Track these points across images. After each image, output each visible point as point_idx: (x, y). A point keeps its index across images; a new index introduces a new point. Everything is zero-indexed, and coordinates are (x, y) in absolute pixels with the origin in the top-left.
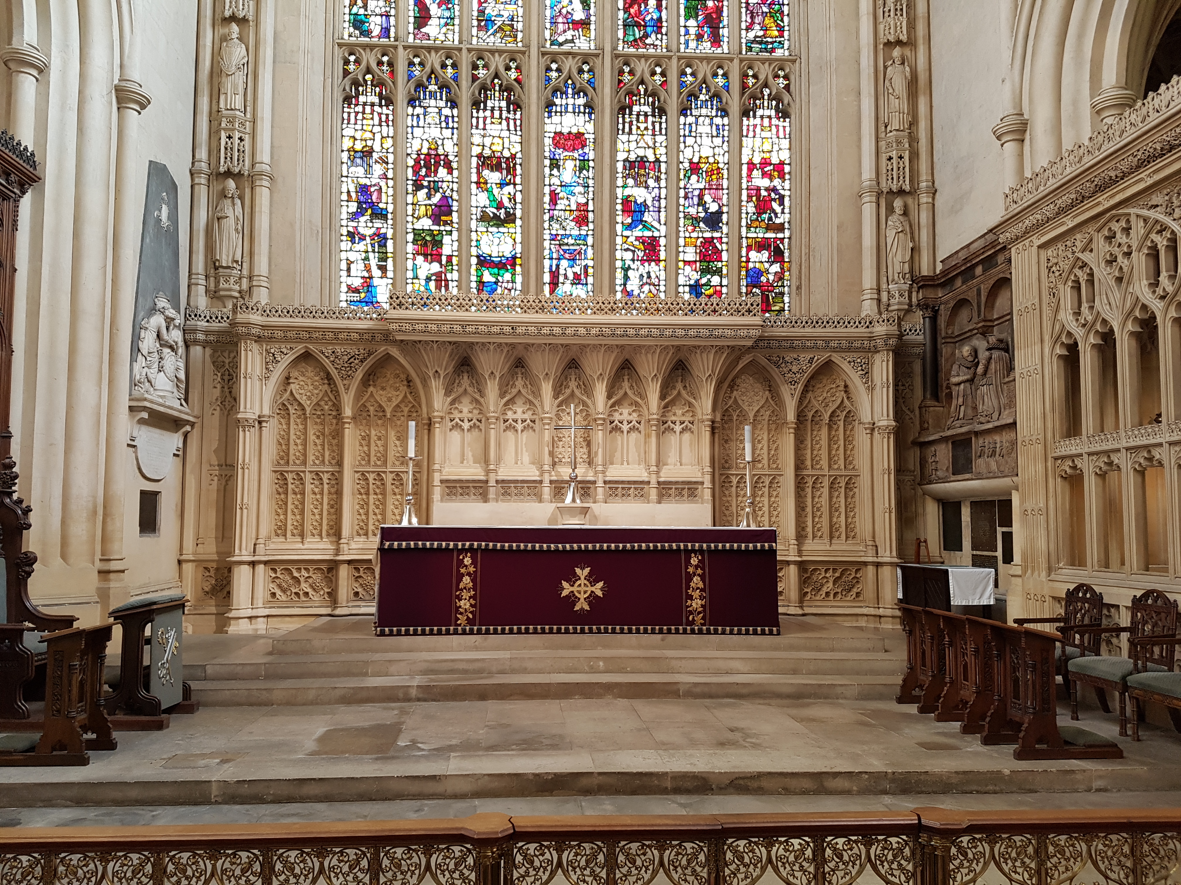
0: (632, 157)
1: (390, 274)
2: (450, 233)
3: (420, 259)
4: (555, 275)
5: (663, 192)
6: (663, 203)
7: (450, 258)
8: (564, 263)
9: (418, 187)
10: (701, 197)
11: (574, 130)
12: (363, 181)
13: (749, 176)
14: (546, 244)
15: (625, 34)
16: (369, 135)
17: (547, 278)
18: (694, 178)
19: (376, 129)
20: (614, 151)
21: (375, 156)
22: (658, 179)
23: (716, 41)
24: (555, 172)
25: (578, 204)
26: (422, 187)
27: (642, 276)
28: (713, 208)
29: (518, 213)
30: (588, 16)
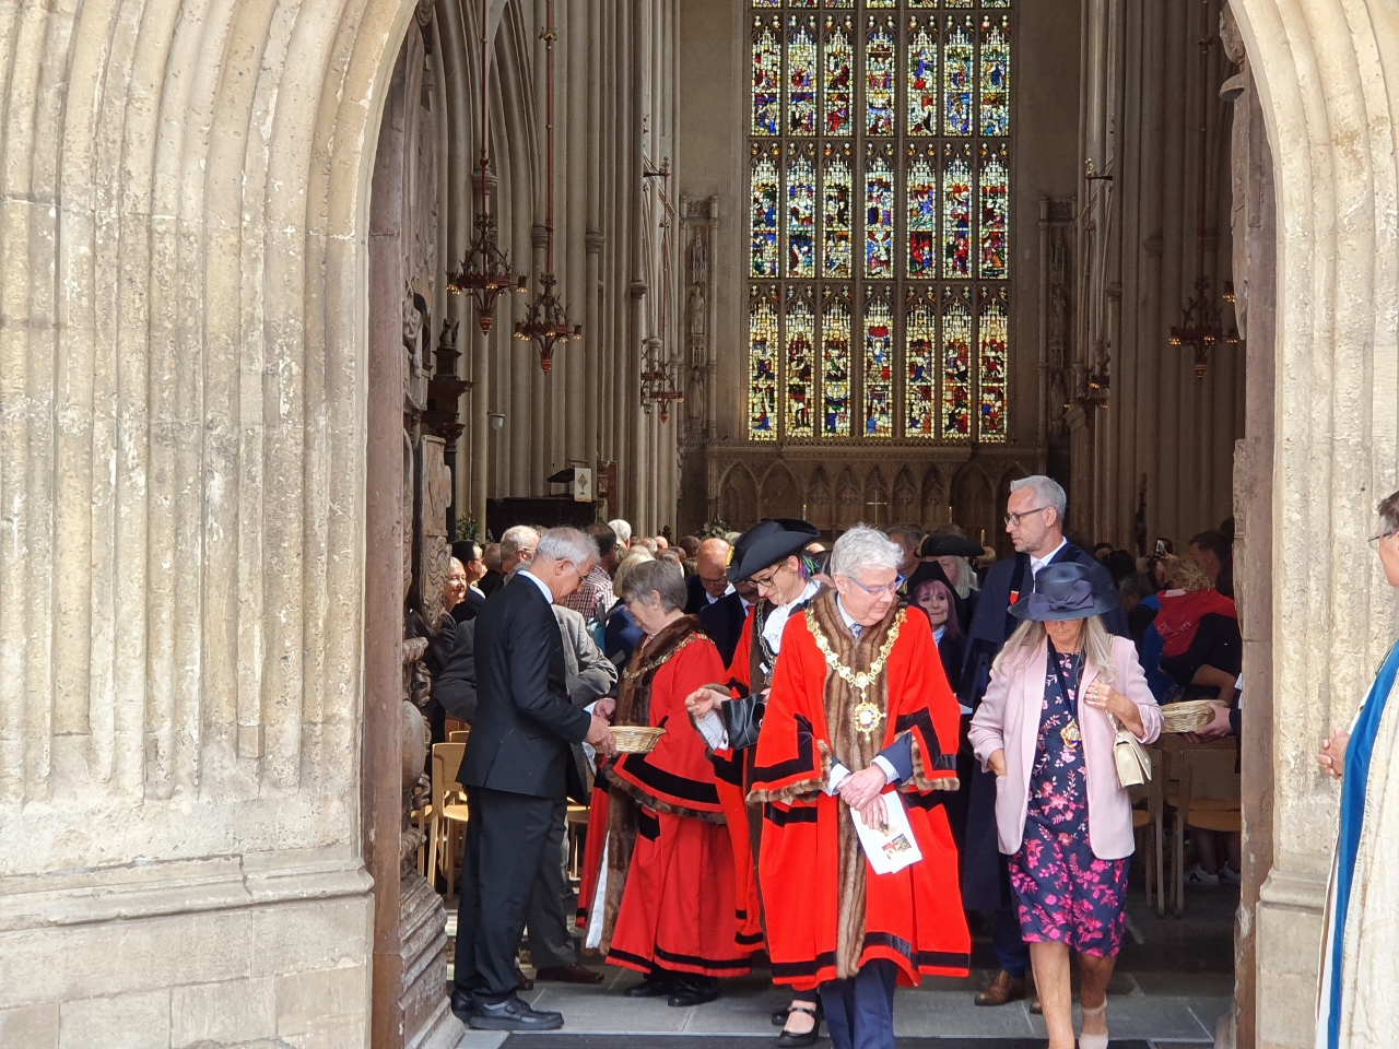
0: (915, 339)
1: (776, 411)
2: (809, 386)
3: (792, 401)
4: (870, 408)
5: (933, 360)
6: (933, 366)
7: (809, 400)
8: (876, 401)
9: (792, 360)
10: (955, 362)
11: (881, 325)
12: (761, 358)
13: (983, 351)
14: (865, 391)
15: (911, 268)
16: (764, 331)
17: (865, 410)
18: (951, 352)
19: (769, 328)
20: (904, 335)
21: (768, 343)
22: (930, 353)
23: (964, 270)
24: (870, 349)
25: (884, 367)
26: (794, 360)
27: (920, 409)
28: (963, 368)
29: (849, 373)
30: (889, 258)
